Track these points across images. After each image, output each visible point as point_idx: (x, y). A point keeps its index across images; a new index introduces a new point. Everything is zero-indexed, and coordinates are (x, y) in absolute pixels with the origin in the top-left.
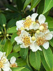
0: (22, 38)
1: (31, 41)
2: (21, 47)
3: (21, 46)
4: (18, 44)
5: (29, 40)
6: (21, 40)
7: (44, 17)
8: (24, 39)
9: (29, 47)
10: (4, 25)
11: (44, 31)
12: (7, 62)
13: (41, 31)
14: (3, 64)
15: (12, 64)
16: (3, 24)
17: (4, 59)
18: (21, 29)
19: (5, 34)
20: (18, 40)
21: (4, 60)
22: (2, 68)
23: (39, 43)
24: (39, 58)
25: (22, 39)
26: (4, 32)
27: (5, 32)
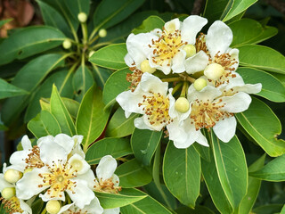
0: (145, 97)
1: (172, 114)
2: (136, 126)
3: (138, 124)
4: (127, 116)
5: (167, 110)
6: (140, 105)
7: (227, 30)
8: (150, 103)
9: (165, 129)
10: (82, 17)
11: (222, 81)
12: (86, 174)
13: (210, 81)
14: (72, 178)
15: (103, 180)
16: (78, 12)
17: (76, 161)
18: (143, 66)
19: (84, 50)
20: (129, 102)
21: (76, 166)
22: (67, 190)
23: (199, 119)
24: (198, 169)
25: (142, 102)
26: (81, 42)
27: (85, 42)
